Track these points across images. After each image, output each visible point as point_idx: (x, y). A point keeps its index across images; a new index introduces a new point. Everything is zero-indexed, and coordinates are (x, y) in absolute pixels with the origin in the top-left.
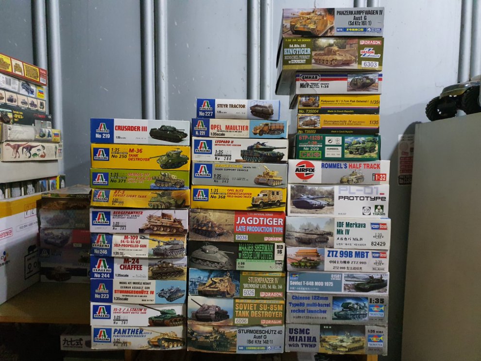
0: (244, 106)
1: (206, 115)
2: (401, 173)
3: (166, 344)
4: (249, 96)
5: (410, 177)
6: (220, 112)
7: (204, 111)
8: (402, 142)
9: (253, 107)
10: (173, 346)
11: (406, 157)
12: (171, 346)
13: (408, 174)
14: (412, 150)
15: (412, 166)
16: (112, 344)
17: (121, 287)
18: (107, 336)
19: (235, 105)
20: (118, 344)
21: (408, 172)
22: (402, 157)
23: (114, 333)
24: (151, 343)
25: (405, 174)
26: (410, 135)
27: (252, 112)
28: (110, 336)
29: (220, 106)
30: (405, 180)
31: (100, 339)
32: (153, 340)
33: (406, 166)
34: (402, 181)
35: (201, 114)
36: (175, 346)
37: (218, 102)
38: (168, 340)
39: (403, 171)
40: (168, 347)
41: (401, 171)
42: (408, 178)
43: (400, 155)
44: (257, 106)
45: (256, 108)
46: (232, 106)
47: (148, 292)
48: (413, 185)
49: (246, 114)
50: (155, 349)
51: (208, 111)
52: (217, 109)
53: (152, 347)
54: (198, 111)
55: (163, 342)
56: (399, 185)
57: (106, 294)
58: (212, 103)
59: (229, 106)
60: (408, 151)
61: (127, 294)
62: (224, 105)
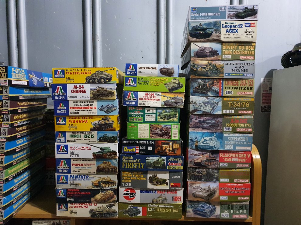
0: (155, 68)
1: (131, 74)
2: (262, 104)
3: (104, 185)
4: (158, 62)
5: (270, 107)
6: (140, 72)
7: (130, 71)
8: (264, 83)
9: (161, 69)
10: (108, 186)
11: (266, 94)
12: (107, 187)
13: (267, 105)
14: (271, 88)
15: (270, 100)
16: (69, 185)
17: (74, 105)
18: (65, 180)
19: (150, 68)
20: (73, 185)
21: (268, 104)
22: (264, 94)
23: (70, 178)
24: (94, 185)
25: (265, 105)
26: (269, 78)
27: (160, 72)
28: (67, 180)
29: (140, 68)
30: (266, 109)
31: (61, 182)
32: (95, 183)
33: (266, 99)
34: (263, 110)
35: (128, 73)
36: (110, 186)
37: (139, 65)
38: (105, 182)
39: (264, 103)
40: (105, 187)
41: (263, 103)
42: (267, 108)
43: (262, 92)
44: (164, 68)
45: (164, 69)
46: (148, 68)
47: (92, 107)
48: (271, 113)
49: (157, 73)
50: (97, 189)
51: (133, 71)
52: (138, 70)
53: (95, 187)
54: (126, 71)
55: (102, 184)
56: (261, 112)
57: (64, 110)
58: (135, 66)
59: (146, 68)
60: (268, 89)
61: (78, 110)
62: (143, 68)
